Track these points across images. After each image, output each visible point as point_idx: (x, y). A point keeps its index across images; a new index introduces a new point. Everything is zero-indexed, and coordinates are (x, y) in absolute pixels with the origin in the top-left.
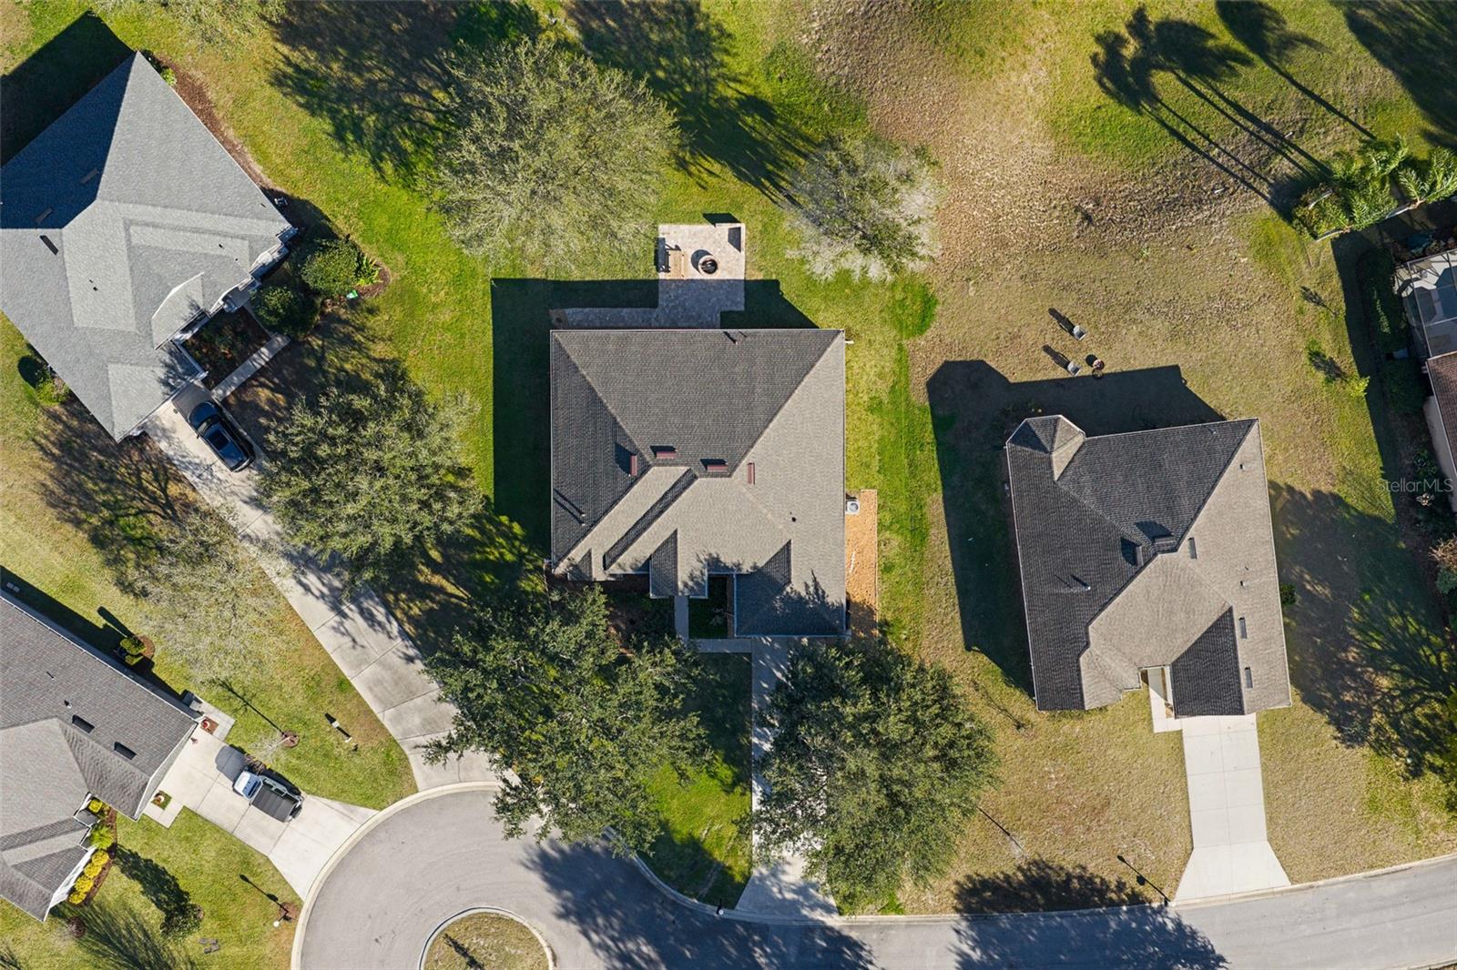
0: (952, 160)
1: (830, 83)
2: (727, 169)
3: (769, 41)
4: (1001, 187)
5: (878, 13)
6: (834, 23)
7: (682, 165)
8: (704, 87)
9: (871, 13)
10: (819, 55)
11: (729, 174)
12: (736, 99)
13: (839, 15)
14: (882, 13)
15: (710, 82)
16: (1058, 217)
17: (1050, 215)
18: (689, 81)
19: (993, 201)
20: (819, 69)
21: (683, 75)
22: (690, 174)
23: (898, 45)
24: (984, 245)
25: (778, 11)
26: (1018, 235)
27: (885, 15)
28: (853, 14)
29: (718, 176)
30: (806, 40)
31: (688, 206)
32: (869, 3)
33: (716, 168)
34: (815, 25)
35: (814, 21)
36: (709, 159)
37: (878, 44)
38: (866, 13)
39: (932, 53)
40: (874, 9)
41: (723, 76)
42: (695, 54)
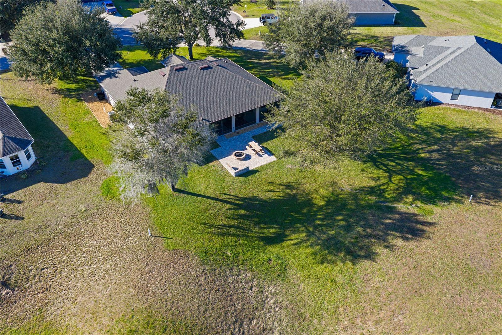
0: (125, 260)
1: (236, 269)
2: (263, 197)
3: (293, 276)
4: (82, 265)
5: (232, 327)
6: (260, 308)
7: (289, 186)
8: (311, 229)
9: (237, 325)
10: (255, 283)
11: (262, 196)
12: (288, 236)
13: (260, 315)
14: (229, 329)
15: (310, 234)
16: (30, 271)
17: (37, 270)
18: (321, 225)
19: (85, 255)
20: (249, 274)
21: (327, 225)
22: (281, 185)
23: (203, 308)
24: (82, 230)
25: (302, 296)
26: (59, 246)
27: (225, 328)
28: (251, 320)
29: (266, 191)
30: (270, 289)
31: (269, 171)
32: (243, 333)
33: (270, 195)
34: (272, 301)
35: (274, 304)
36: (277, 198)
37: (219, 305)
38: (241, 325)
39: (173, 314)
40: (237, 330)
41: (305, 241)
42: (329, 239)
